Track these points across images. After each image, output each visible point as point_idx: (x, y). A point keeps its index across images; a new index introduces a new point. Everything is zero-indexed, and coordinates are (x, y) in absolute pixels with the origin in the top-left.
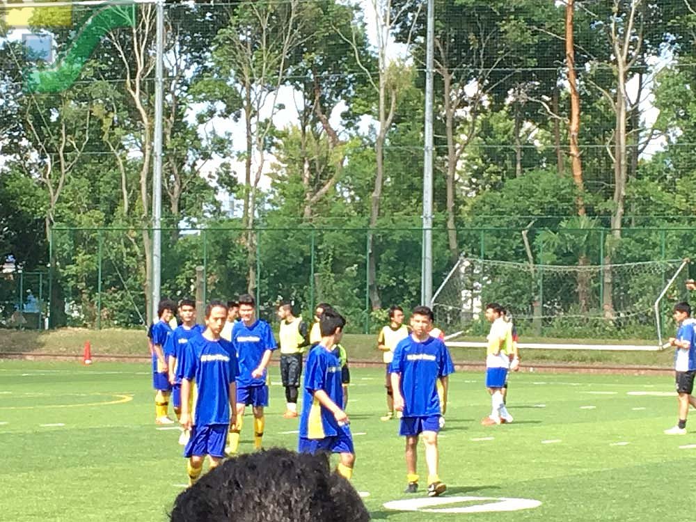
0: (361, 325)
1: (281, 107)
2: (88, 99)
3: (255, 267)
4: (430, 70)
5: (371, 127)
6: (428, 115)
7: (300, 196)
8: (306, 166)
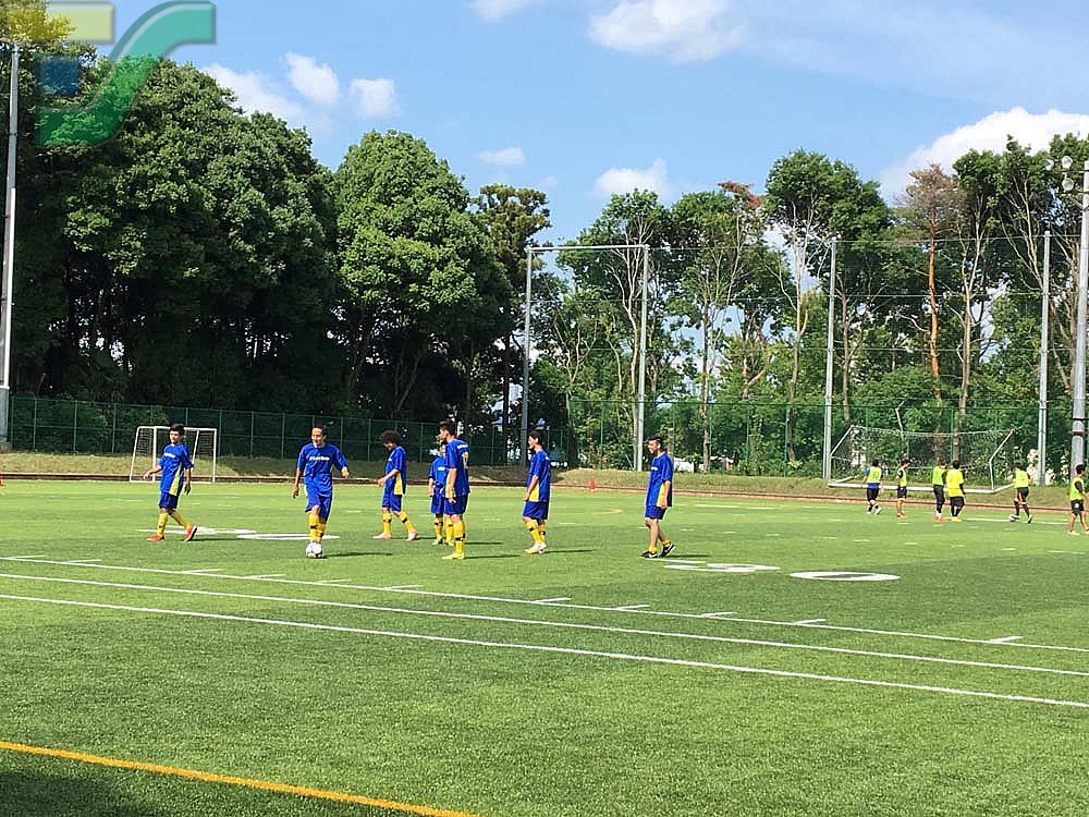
0: (781, 471)
1: (729, 320)
2: (597, 313)
3: (708, 429)
4: (832, 295)
5: (791, 335)
6: (831, 326)
7: (741, 380)
8: (745, 361)
